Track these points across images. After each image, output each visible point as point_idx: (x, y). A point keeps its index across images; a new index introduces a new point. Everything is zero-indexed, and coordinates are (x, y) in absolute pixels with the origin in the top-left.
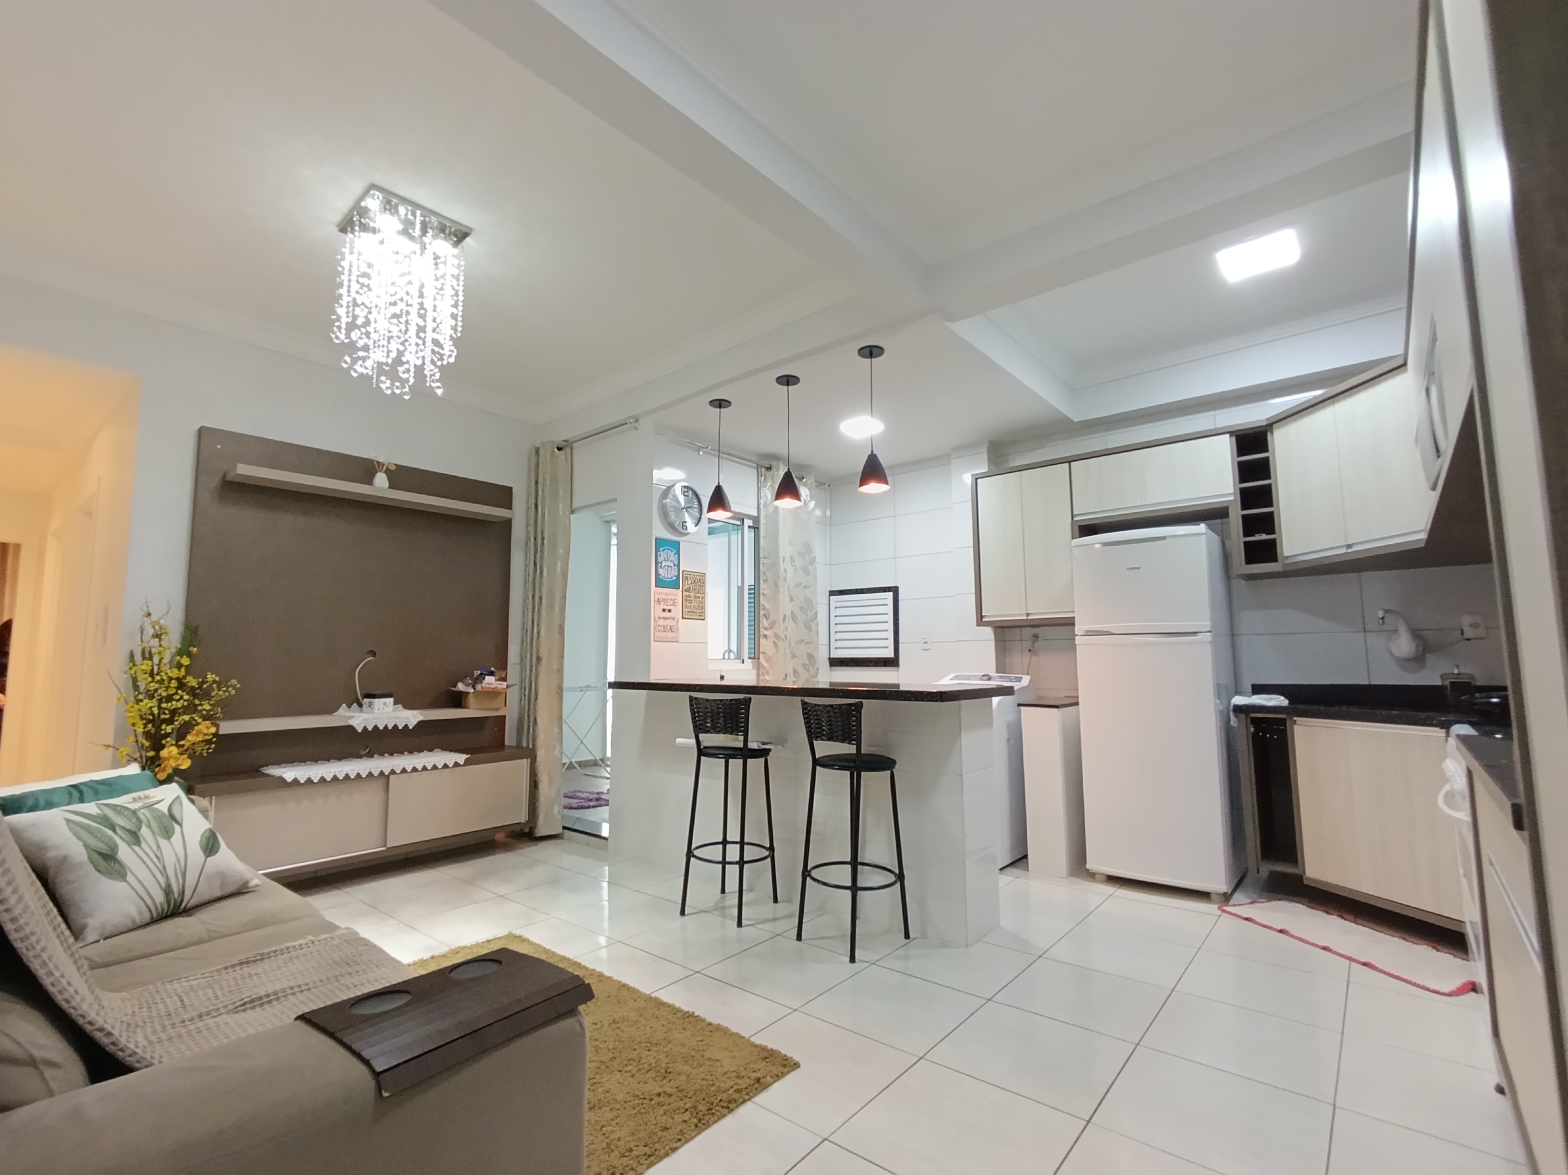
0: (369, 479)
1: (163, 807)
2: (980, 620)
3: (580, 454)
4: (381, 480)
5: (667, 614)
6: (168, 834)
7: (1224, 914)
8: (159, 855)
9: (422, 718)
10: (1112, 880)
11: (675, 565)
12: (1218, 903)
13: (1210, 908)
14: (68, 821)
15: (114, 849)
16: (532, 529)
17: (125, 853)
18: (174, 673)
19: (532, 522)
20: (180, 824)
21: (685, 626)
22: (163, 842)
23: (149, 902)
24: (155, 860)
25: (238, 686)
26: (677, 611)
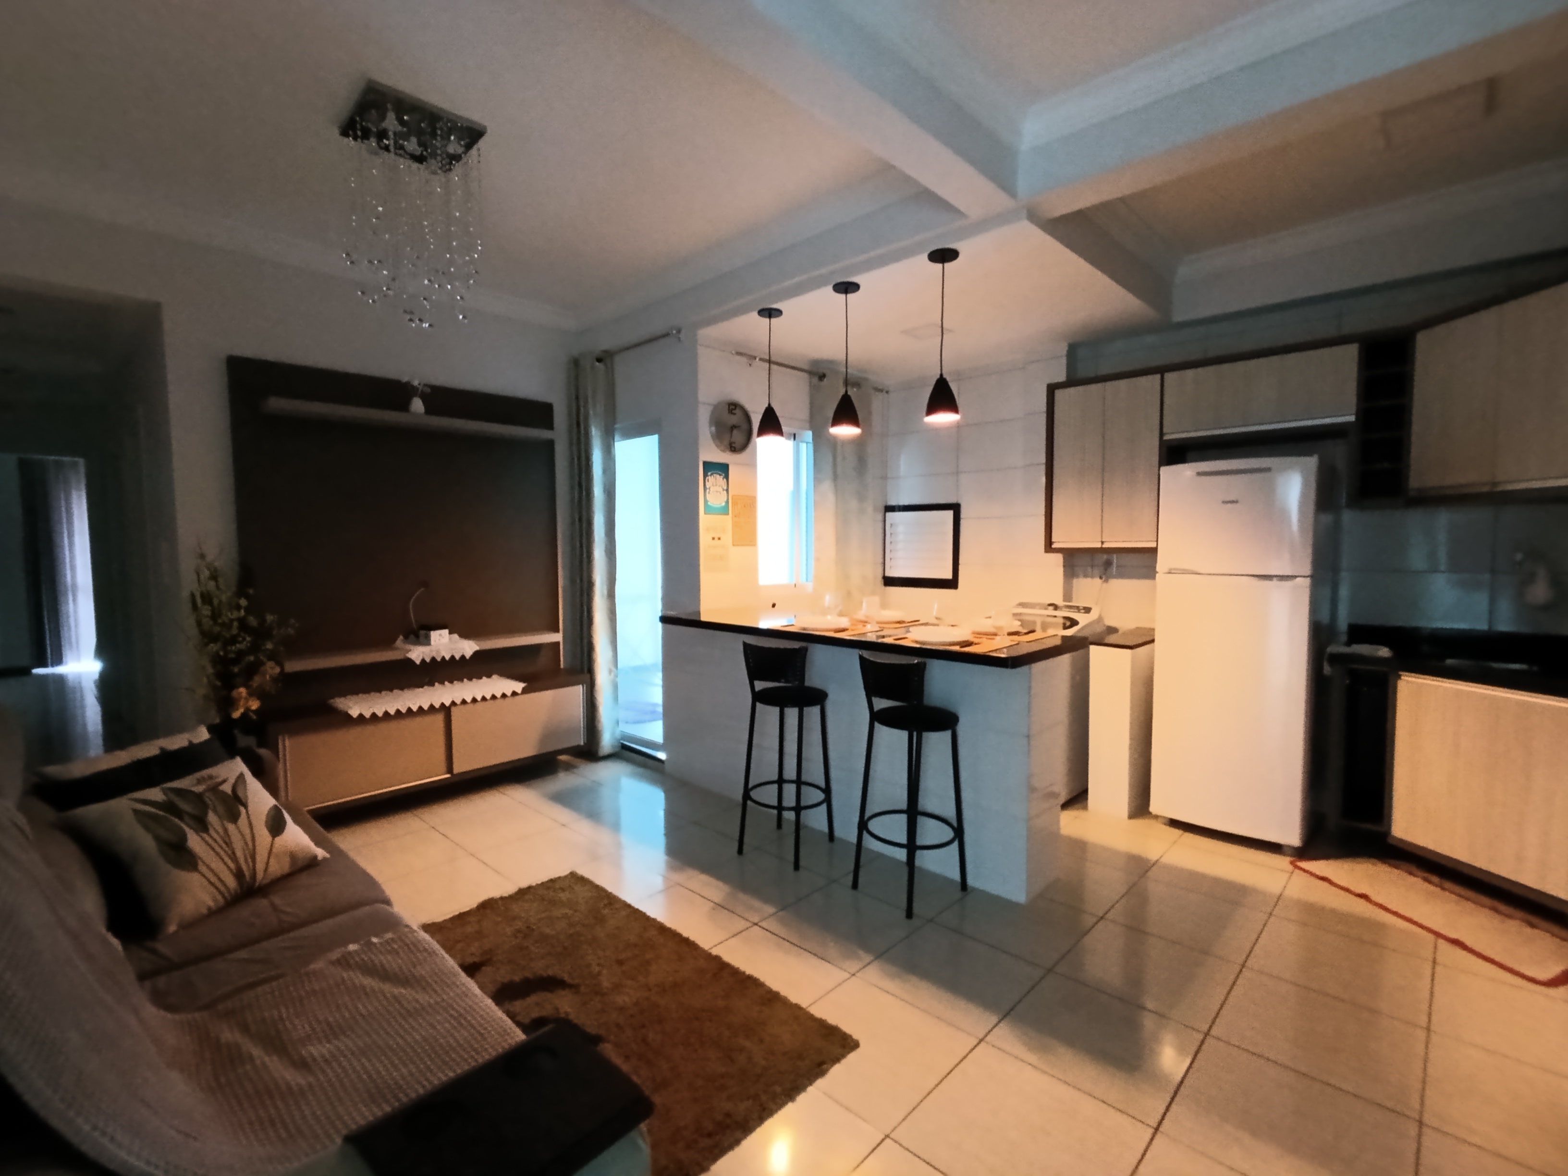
0: (404, 406)
1: (227, 788)
2: (1049, 546)
3: (622, 366)
4: (417, 405)
5: (716, 542)
6: (234, 817)
7: (1297, 871)
8: (227, 840)
9: (477, 648)
10: (1174, 823)
11: (724, 490)
12: (1291, 856)
13: (1283, 862)
14: (136, 812)
15: (184, 838)
16: (575, 448)
17: (194, 841)
18: (235, 615)
19: (575, 441)
20: (245, 806)
21: (737, 553)
22: (231, 827)
23: (222, 888)
24: (224, 845)
25: (297, 625)
26: (728, 538)
